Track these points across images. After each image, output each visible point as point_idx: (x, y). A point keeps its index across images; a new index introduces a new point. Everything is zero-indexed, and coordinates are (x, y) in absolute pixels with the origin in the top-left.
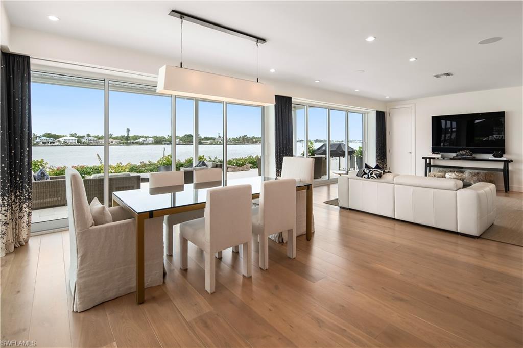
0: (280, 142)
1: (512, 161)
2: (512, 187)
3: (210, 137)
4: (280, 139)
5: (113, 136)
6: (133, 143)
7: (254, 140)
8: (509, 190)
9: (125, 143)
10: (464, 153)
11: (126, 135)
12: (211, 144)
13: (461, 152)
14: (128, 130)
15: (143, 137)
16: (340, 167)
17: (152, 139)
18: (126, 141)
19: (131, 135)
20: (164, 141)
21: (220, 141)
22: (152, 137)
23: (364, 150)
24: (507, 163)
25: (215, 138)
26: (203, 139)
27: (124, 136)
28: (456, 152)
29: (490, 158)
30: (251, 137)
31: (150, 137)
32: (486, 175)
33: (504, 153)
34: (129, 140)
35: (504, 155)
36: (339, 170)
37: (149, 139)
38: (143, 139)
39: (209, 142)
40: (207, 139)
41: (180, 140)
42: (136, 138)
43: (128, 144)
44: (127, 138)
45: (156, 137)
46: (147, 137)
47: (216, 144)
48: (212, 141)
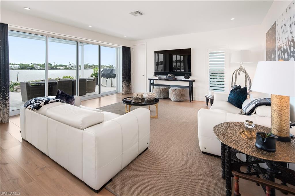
1: (194, 81)
2: (194, 97)
3: (63, 65)
7: (93, 67)
8: (193, 100)
10: (170, 75)
12: (64, 69)
13: (168, 75)
16: (112, 85)
17: (18, 66)
20: (28, 67)
21: (70, 67)
22: (18, 65)
23: (117, 74)
24: (191, 82)
25: (67, 66)
26: (58, 66)
28: (166, 75)
29: (183, 80)
30: (91, 65)
32: (180, 90)
33: (191, 76)
35: (190, 77)
36: (112, 87)
37: (15, 65)
38: (12, 65)
39: (63, 68)
40: (61, 66)
41: (41, 67)
45: (22, 64)
46: (15, 64)
47: (68, 69)
48: (65, 67)
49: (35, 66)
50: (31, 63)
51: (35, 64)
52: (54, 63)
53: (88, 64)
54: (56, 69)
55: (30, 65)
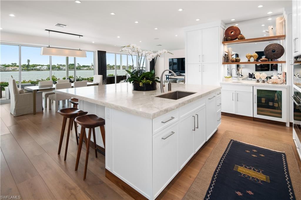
0: (100, 70)
3: (86, 65)
4: (100, 68)
5: (17, 65)
6: (32, 69)
9: (27, 69)
10: (178, 73)
11: (27, 64)
12: (87, 69)
14: (29, 61)
15: (39, 65)
17: (46, 67)
18: (27, 68)
19: (31, 64)
20: (55, 68)
21: (93, 67)
22: (46, 66)
25: (90, 66)
26: (81, 67)
27: (26, 65)
30: (112, 65)
31: (45, 66)
34: (29, 67)
37: (44, 66)
38: (40, 67)
39: (85, 68)
40: (84, 66)
42: (34, 66)
43: (28, 70)
44: (28, 66)
46: (43, 66)
47: (90, 69)
48: (88, 68)
49: (61, 67)
50: (58, 64)
51: (61, 65)
52: (78, 64)
53: (109, 64)
54: (80, 69)
55: (57, 66)
